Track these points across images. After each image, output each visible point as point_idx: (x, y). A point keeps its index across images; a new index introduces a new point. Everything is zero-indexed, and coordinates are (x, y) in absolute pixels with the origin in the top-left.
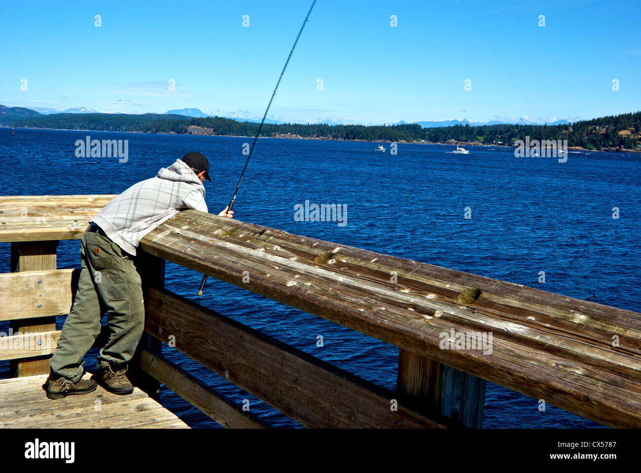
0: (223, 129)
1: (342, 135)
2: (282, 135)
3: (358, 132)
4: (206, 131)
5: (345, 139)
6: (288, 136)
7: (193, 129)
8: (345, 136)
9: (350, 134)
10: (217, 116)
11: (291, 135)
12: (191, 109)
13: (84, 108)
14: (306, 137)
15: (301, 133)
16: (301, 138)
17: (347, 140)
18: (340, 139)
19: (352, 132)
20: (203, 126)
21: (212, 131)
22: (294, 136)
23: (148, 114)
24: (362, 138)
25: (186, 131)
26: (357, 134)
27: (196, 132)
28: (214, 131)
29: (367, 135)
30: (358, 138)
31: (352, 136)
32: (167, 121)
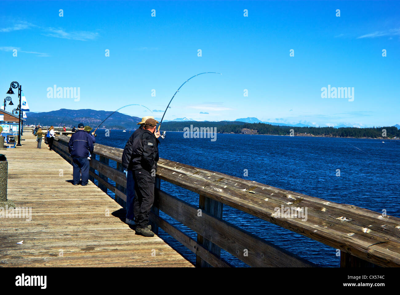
0: (263, 130)
1: (339, 134)
2: (301, 134)
3: (349, 132)
4: (253, 132)
5: (341, 137)
6: (305, 135)
7: (245, 130)
8: (341, 134)
9: (344, 133)
10: (260, 123)
11: (307, 134)
14: (317, 135)
15: (313, 133)
16: (313, 136)
17: (342, 137)
18: (337, 137)
19: (345, 131)
20: (251, 129)
21: (256, 132)
22: (309, 135)
24: (352, 136)
25: (241, 132)
26: (349, 133)
27: (246, 132)
28: (258, 132)
29: (356, 134)
30: (350, 136)
31: (346, 135)
32: (230, 125)
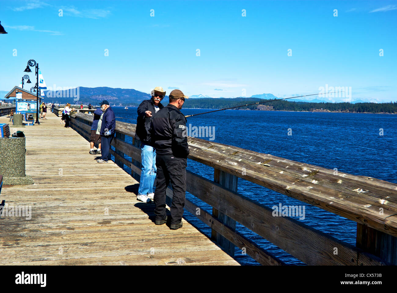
0: (279, 106)
1: (356, 109)
2: (317, 110)
3: (366, 107)
4: (268, 108)
5: (357, 112)
6: (321, 110)
7: (260, 107)
9: (361, 108)
10: (276, 99)
11: (323, 110)
12: (267, 94)
13: (201, 95)
14: (334, 111)
15: (330, 109)
16: (330, 111)
17: (359, 113)
18: (354, 112)
19: (362, 107)
20: (267, 105)
21: (272, 108)
22: (325, 110)
23: (237, 98)
24: (369, 111)
25: (256, 108)
26: (366, 108)
27: (262, 109)
28: (274, 108)
29: (373, 109)
30: (367, 111)
31: (362, 110)
32: (246, 102)
